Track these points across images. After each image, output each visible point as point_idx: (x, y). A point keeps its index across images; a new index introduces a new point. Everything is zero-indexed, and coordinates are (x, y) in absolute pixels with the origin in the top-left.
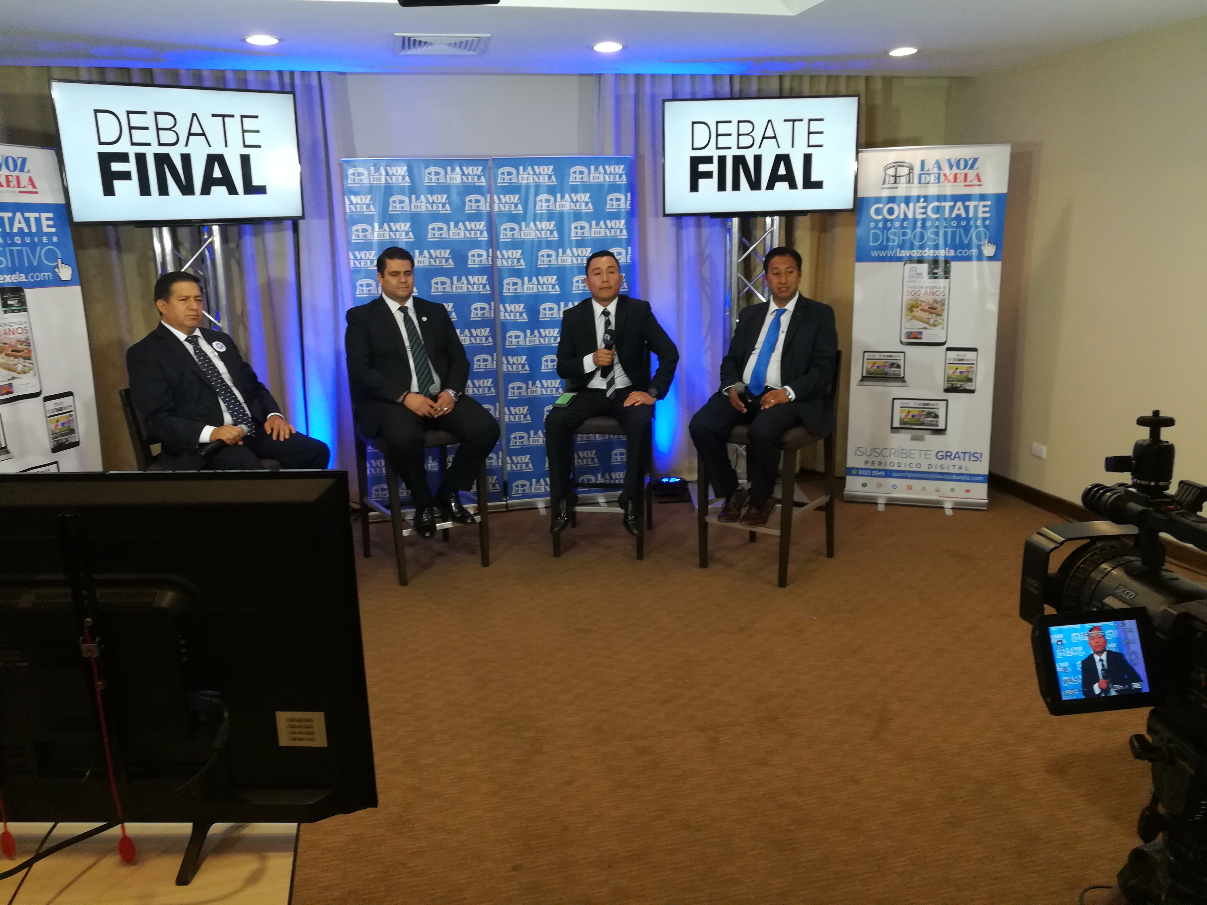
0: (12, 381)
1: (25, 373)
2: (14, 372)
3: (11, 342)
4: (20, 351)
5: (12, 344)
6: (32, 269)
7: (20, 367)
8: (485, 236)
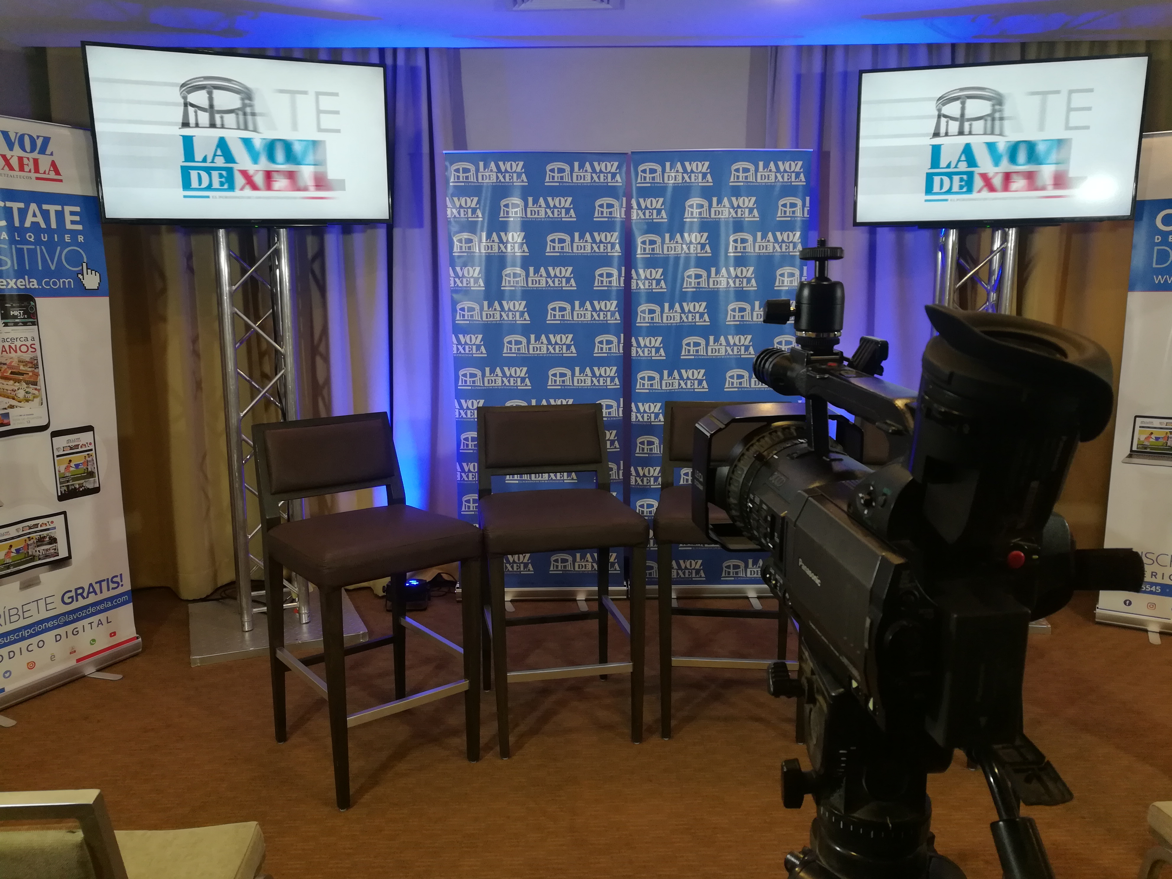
0: (9, 411)
1: (27, 401)
2: (14, 399)
3: (12, 362)
4: (22, 374)
5: (13, 364)
6: (47, 273)
7: (21, 394)
8: (617, 251)
